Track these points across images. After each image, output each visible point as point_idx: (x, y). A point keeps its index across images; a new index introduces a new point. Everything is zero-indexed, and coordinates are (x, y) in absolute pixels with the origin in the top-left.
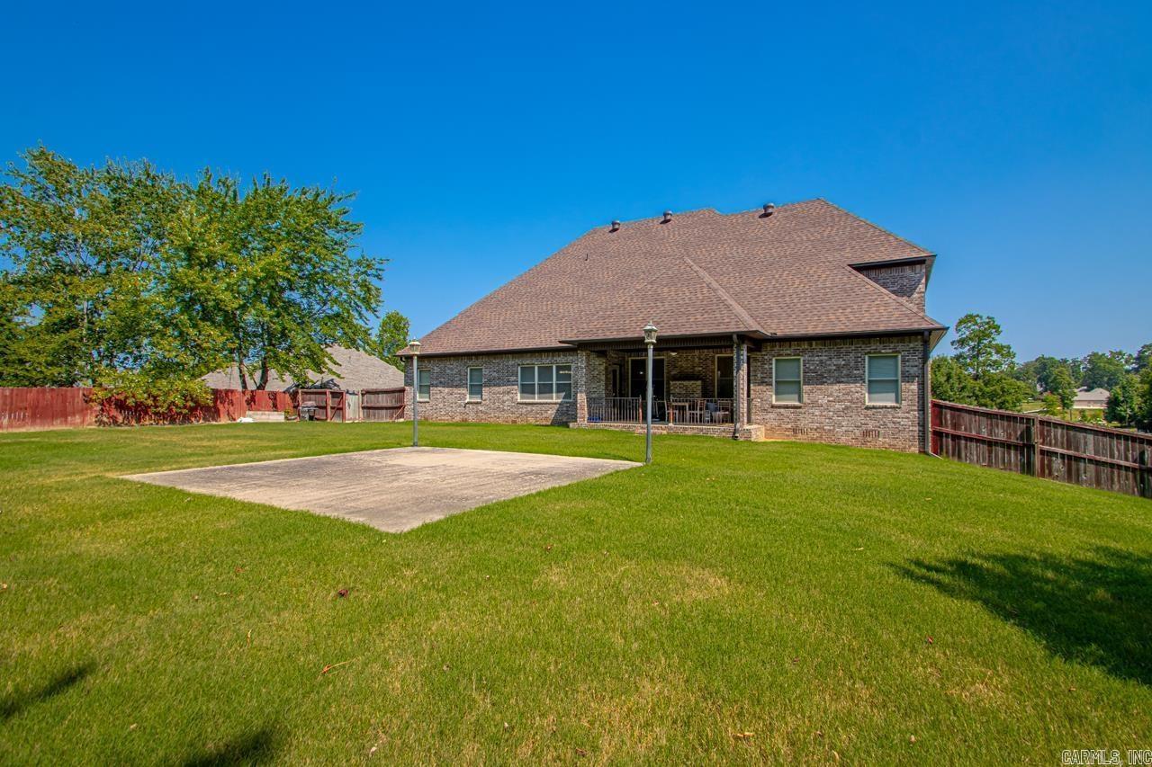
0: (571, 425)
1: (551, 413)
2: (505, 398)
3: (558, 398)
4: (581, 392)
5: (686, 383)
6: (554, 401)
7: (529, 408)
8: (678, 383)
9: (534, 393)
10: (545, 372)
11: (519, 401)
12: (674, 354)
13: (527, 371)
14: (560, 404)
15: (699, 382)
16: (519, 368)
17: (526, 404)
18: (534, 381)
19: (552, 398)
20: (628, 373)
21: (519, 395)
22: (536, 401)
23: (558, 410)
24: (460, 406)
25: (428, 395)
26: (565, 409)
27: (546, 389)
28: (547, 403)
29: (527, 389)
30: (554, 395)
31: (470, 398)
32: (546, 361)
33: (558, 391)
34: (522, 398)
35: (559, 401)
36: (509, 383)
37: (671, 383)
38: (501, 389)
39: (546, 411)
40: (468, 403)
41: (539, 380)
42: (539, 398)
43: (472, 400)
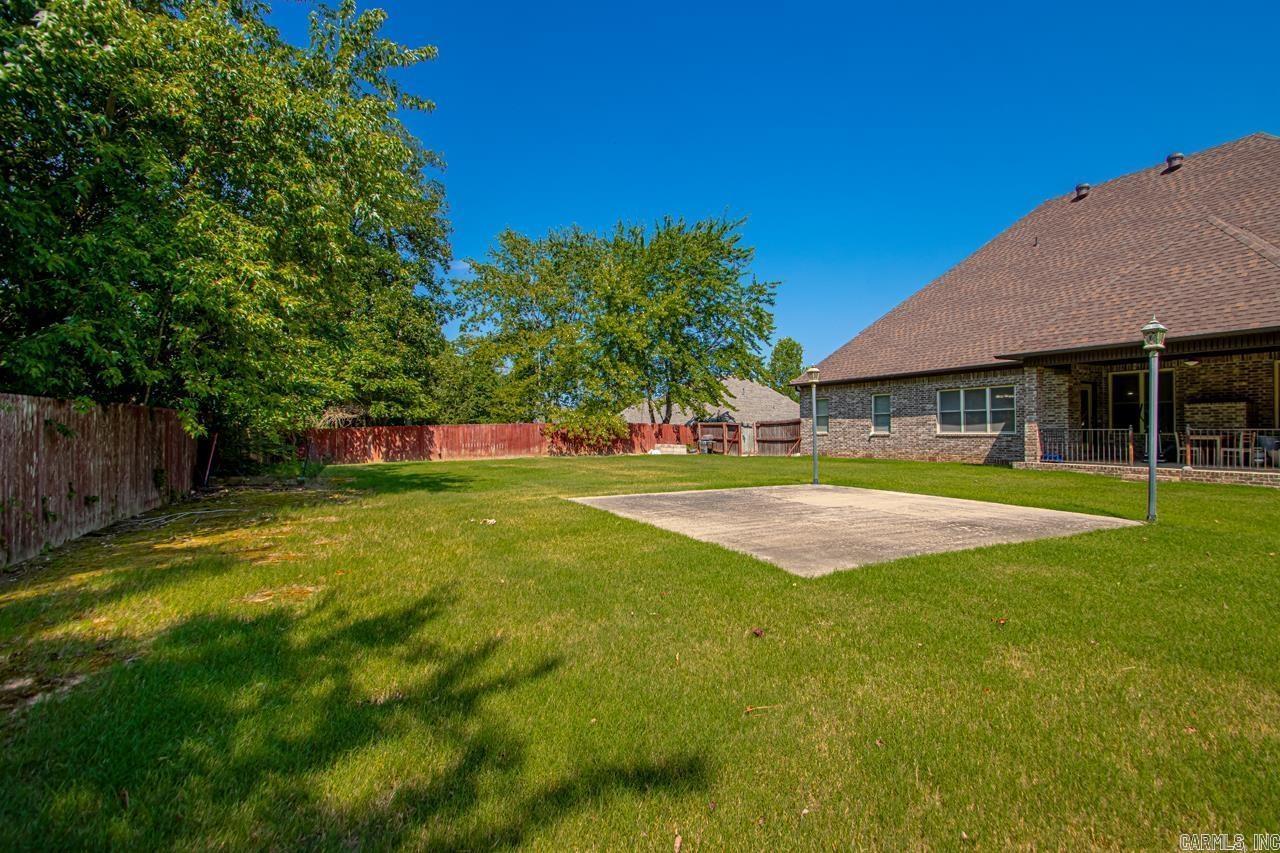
0: (1015, 465)
1: (985, 448)
2: (920, 431)
3: (993, 430)
4: (1030, 422)
5: (1213, 406)
6: (989, 433)
7: (953, 442)
8: (1199, 406)
9: (959, 424)
10: (976, 396)
11: (939, 433)
12: (1191, 364)
13: (950, 397)
14: (998, 438)
15: (1242, 405)
16: (938, 393)
17: (948, 437)
18: (959, 409)
19: (986, 431)
20: (1107, 394)
21: (938, 426)
22: (963, 433)
23: (994, 445)
24: (864, 439)
25: (826, 428)
26: (1004, 443)
27: (975, 419)
28: (977, 437)
29: (949, 419)
30: (989, 426)
31: (875, 430)
32: (975, 383)
33: (995, 421)
34: (942, 430)
35: (997, 433)
36: (923, 412)
37: (1187, 406)
38: (914, 420)
39: (977, 447)
40: (872, 436)
41: (966, 407)
42: (967, 430)
43: (877, 433)
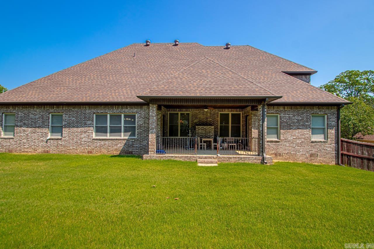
0: (145, 156)
1: (121, 146)
2: (82, 136)
3: (124, 136)
4: (152, 133)
5: (205, 127)
6: (122, 137)
7: (102, 143)
8: (201, 127)
9: (107, 133)
10: (116, 118)
11: (94, 137)
12: (206, 110)
13: (101, 118)
14: (127, 140)
15: (213, 127)
16: (95, 115)
17: (100, 140)
18: (107, 124)
19: (121, 136)
20: (167, 121)
21: (94, 133)
22: (108, 137)
23: (125, 144)
24: (43, 141)
25: (13, 133)
26: (131, 143)
27: (115, 130)
28: (117, 140)
29: (100, 130)
30: (122, 134)
31: (51, 135)
32: (116, 111)
33: (125, 131)
34: (96, 135)
35: (127, 138)
36: (85, 125)
37: (196, 127)
38: (79, 129)
39: (117, 145)
40: (50, 139)
41: (111, 123)
42: (110, 136)
43: (53, 137)
